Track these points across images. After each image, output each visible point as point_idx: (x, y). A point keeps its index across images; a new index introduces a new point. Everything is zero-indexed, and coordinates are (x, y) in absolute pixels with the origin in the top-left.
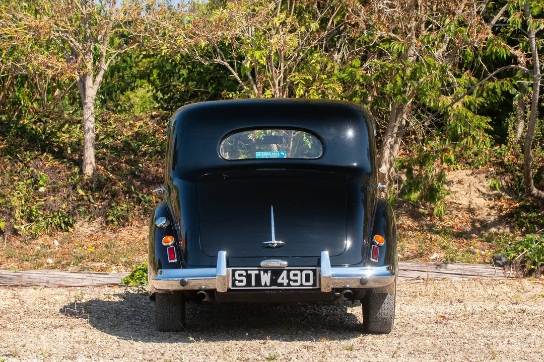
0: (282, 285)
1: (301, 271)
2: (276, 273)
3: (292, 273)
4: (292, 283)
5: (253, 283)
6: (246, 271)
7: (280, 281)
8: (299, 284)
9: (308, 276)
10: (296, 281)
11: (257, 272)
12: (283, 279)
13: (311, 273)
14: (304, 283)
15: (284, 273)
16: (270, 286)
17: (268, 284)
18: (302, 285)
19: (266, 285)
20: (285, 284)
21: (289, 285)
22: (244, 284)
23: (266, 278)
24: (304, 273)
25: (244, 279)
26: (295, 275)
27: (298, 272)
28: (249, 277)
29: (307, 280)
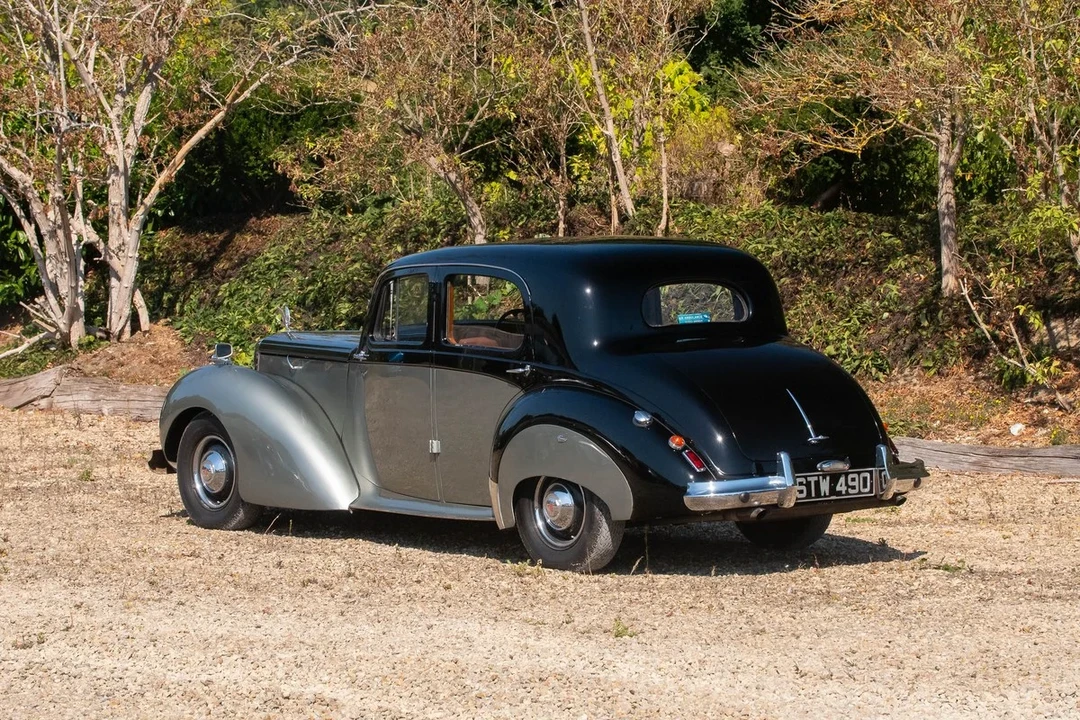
0: (840, 494)
1: (859, 473)
2: (834, 477)
3: (850, 476)
4: (851, 491)
5: (813, 495)
6: (806, 477)
7: (838, 488)
8: (856, 491)
9: (865, 479)
10: (854, 488)
11: (816, 478)
12: (841, 487)
13: (868, 475)
14: (862, 490)
15: (842, 480)
16: (829, 496)
17: (827, 494)
18: (860, 493)
19: (825, 496)
20: (844, 493)
21: (847, 493)
22: (804, 495)
23: (825, 486)
24: (862, 475)
25: (804, 488)
26: (853, 480)
27: (856, 476)
28: (808, 485)
29: (865, 486)
